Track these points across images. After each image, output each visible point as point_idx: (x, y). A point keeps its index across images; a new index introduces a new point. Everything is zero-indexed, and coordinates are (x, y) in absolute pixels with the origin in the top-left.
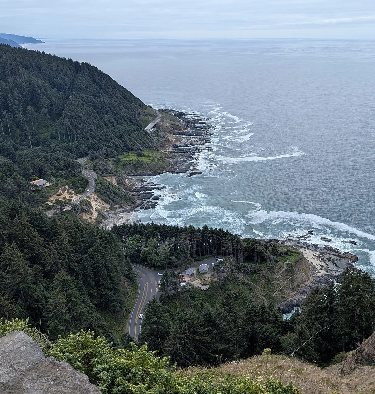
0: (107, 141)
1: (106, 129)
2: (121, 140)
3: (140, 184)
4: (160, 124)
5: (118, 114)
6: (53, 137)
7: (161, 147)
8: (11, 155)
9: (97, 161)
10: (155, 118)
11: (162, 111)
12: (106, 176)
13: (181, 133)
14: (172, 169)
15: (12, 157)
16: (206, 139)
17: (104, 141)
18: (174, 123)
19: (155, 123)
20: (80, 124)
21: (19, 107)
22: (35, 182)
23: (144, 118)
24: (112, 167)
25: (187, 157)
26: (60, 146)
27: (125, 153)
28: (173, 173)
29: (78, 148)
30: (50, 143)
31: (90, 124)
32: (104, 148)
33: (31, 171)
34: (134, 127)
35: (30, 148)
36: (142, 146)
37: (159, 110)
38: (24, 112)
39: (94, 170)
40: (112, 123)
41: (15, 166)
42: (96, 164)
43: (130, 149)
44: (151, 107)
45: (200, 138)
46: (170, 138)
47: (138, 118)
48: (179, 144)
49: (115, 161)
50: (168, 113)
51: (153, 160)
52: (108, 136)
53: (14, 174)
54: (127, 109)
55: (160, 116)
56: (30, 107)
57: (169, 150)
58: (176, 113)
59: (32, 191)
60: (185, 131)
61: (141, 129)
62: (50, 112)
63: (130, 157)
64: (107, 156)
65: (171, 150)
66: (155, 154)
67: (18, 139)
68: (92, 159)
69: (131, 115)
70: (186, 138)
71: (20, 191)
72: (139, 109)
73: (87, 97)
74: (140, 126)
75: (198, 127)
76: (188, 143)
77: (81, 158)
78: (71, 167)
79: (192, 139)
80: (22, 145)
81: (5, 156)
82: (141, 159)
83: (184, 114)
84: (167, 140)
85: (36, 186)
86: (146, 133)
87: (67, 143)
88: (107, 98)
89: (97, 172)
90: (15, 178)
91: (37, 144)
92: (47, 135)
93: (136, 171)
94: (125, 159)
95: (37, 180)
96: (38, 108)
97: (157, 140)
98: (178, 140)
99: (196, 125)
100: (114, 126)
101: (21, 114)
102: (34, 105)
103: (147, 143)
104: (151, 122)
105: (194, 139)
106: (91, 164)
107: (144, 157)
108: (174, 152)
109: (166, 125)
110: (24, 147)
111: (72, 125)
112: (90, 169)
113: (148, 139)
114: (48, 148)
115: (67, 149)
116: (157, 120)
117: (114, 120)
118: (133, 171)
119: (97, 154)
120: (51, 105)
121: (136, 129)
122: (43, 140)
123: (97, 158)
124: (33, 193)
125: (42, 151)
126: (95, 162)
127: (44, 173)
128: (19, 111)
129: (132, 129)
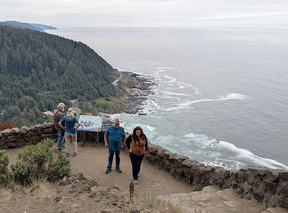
0: (89, 90)
1: (89, 82)
2: (97, 89)
3: (107, 119)
4: (122, 80)
5: (96, 73)
6: (58, 86)
7: (121, 95)
8: (34, 96)
9: (82, 102)
10: (119, 77)
11: (123, 72)
12: (86, 112)
13: (134, 87)
14: (127, 110)
15: (34, 97)
16: (151, 92)
17: (87, 90)
18: (130, 80)
19: (119, 80)
20: (74, 79)
21: (41, 67)
22: (46, 113)
23: (112, 76)
24: (91, 106)
25: (137, 103)
26: (62, 91)
27: (98, 98)
28: (127, 113)
29: (72, 93)
30: (56, 89)
31: (80, 79)
32: (87, 94)
33: (44, 106)
34: (105, 82)
35: (45, 92)
36: (109, 94)
37: (122, 72)
38: (44, 70)
39: (80, 108)
40: (93, 79)
41: (35, 102)
42: (81, 104)
43: (102, 96)
44: (117, 70)
45: (146, 91)
46: (127, 90)
47: (108, 76)
48: (132, 94)
49: (92, 103)
50: (127, 74)
51: (115, 104)
52: (90, 87)
53: (35, 107)
54: (102, 70)
55: (121, 76)
56: (47, 68)
57: (126, 98)
58: (132, 74)
59: (44, 118)
60: (137, 86)
61: (110, 83)
62: (58, 71)
63: (101, 101)
64: (88, 99)
65: (127, 98)
66: (117, 100)
67: (38, 86)
68: (79, 101)
69: (104, 74)
70: (138, 90)
71: (37, 118)
72: (109, 71)
73: (80, 63)
74: (108, 81)
75: (146, 84)
76: (138, 94)
77: (73, 99)
78: (67, 105)
79: (141, 92)
80: (40, 90)
81: (31, 96)
82: (108, 102)
83: (137, 75)
84: (125, 91)
85: (46, 115)
86: (113, 86)
87: (66, 90)
88: (91, 64)
89: (81, 109)
90: (35, 109)
91: (48, 90)
92: (55, 84)
93: (105, 110)
94: (99, 102)
95: (47, 111)
96: (51, 68)
97: (119, 91)
98: (132, 91)
99: (144, 82)
100: (94, 81)
101: (42, 71)
102: (50, 67)
103: (113, 93)
104: (116, 79)
105: (142, 91)
106: (78, 103)
107: (110, 101)
108: (129, 100)
109: (125, 81)
110: (42, 91)
111: (70, 79)
112: (78, 107)
113: (113, 90)
114: (55, 93)
115: (65, 93)
116: (120, 78)
117: (94, 77)
118: (103, 110)
119: (82, 98)
120: (59, 67)
121: (106, 83)
122: (52, 87)
123: (82, 100)
124: (44, 119)
125: (51, 94)
126: (81, 102)
127: (51, 107)
128: (41, 69)
129: (104, 83)
